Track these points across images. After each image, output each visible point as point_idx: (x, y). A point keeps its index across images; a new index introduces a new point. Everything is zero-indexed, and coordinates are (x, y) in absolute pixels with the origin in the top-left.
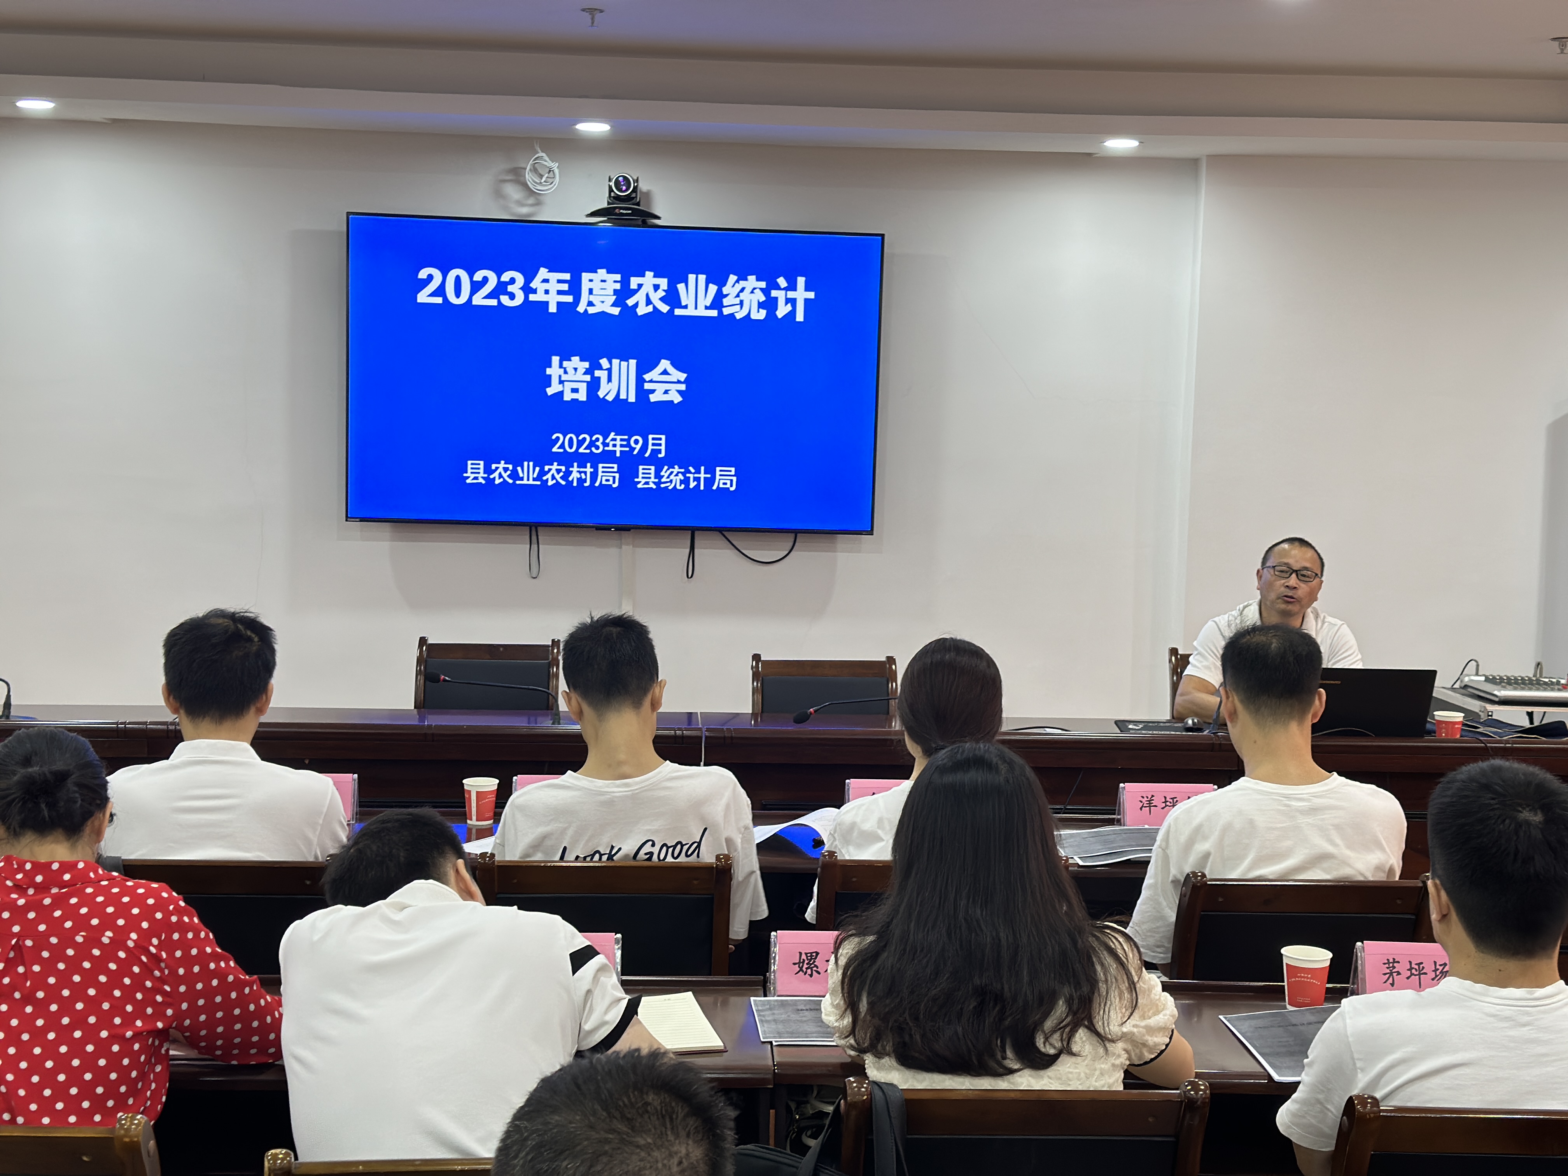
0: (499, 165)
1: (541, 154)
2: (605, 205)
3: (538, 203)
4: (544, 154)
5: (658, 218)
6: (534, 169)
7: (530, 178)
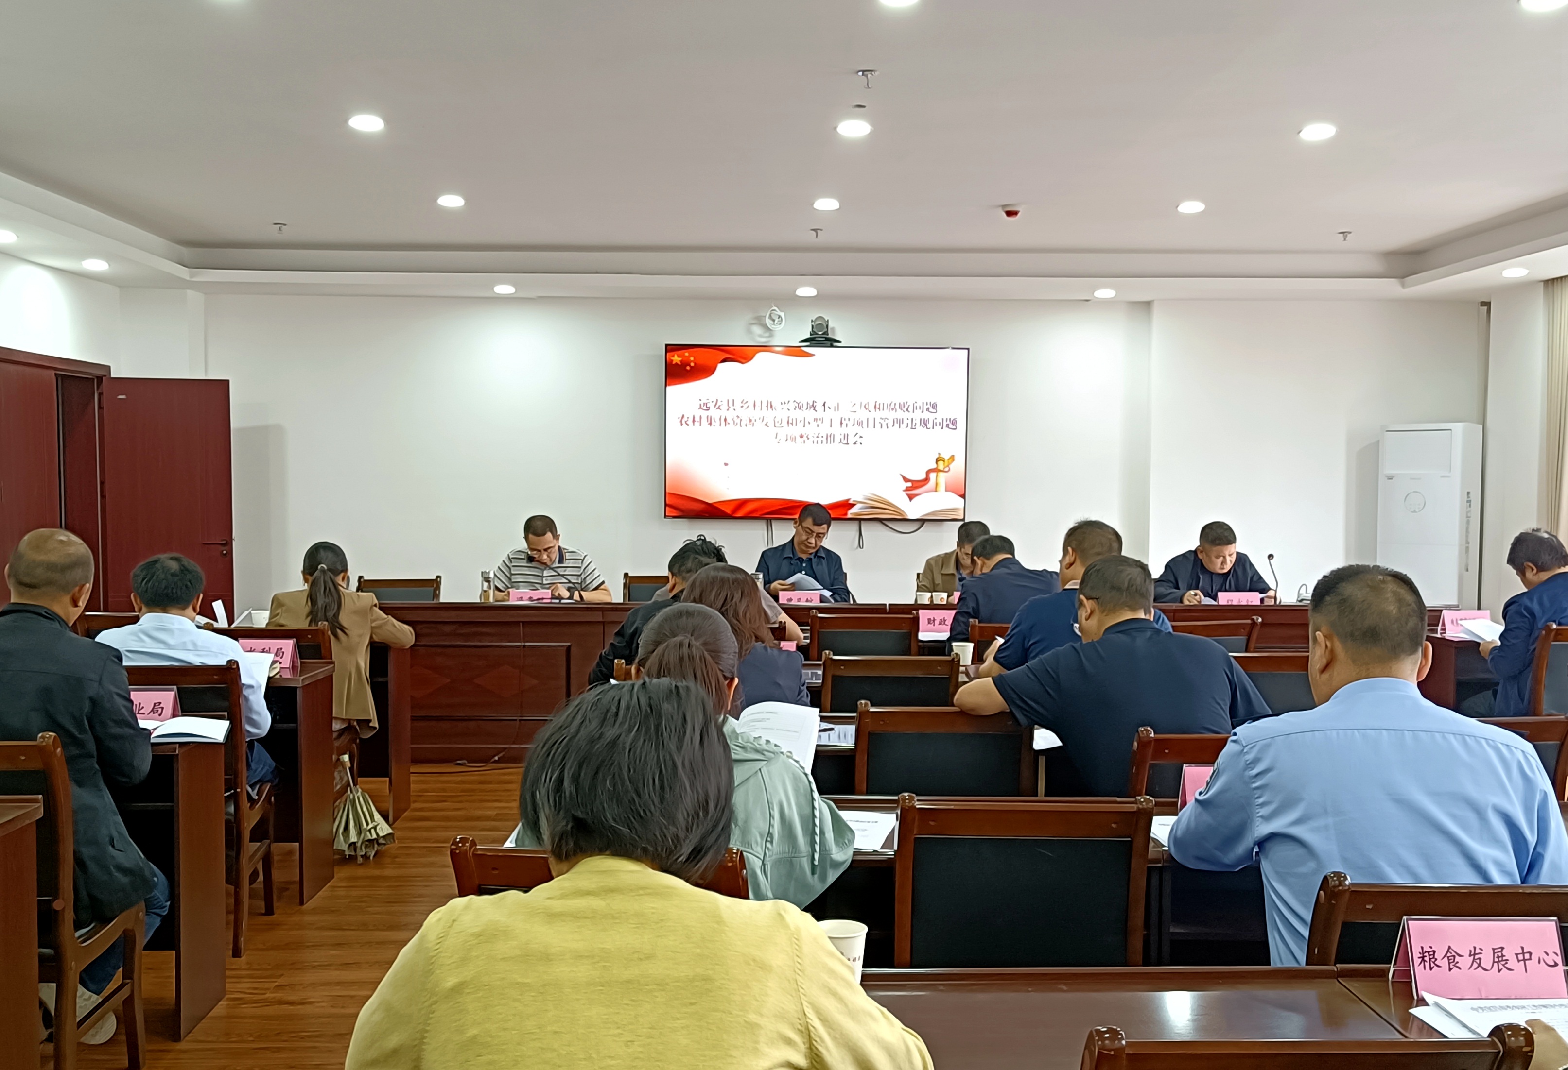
0: (748, 316)
1: (775, 308)
2: (808, 336)
3: (771, 336)
5: (839, 342)
6: (770, 317)
7: (768, 322)
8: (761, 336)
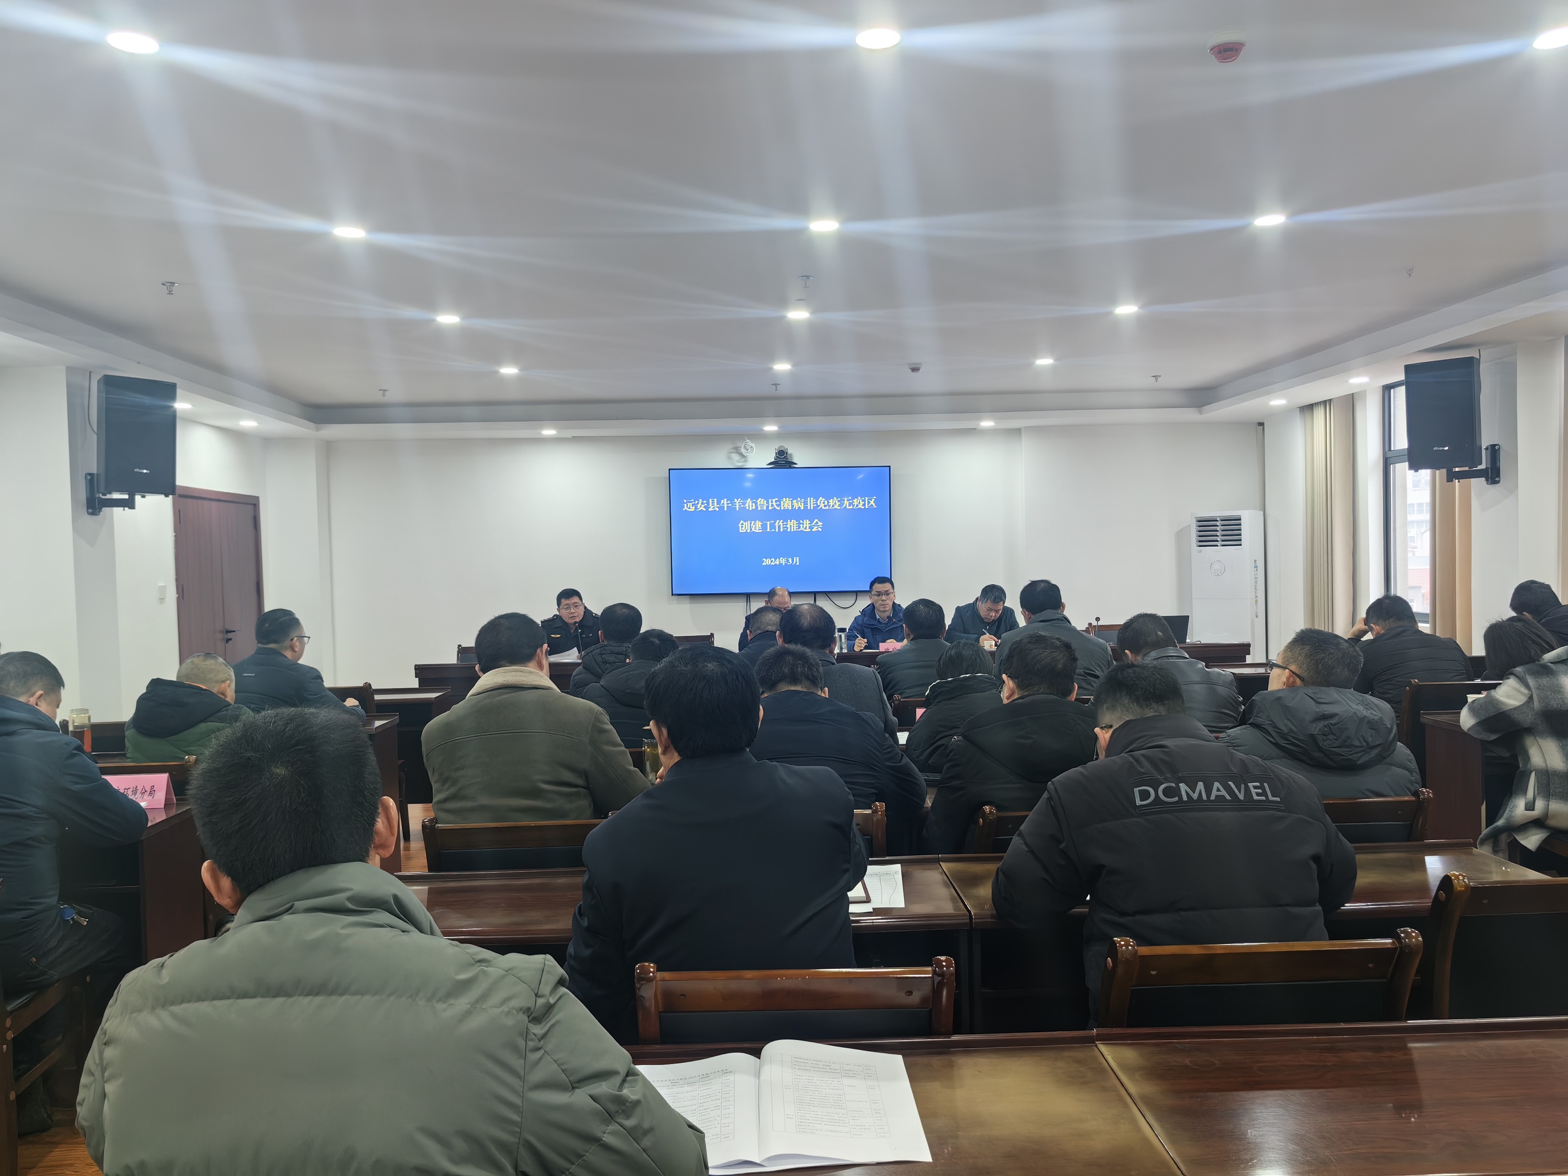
0: (728, 446)
2: (773, 460)
3: (746, 461)
4: (749, 441)
5: (796, 464)
6: (745, 447)
7: (743, 451)
8: (738, 461)
